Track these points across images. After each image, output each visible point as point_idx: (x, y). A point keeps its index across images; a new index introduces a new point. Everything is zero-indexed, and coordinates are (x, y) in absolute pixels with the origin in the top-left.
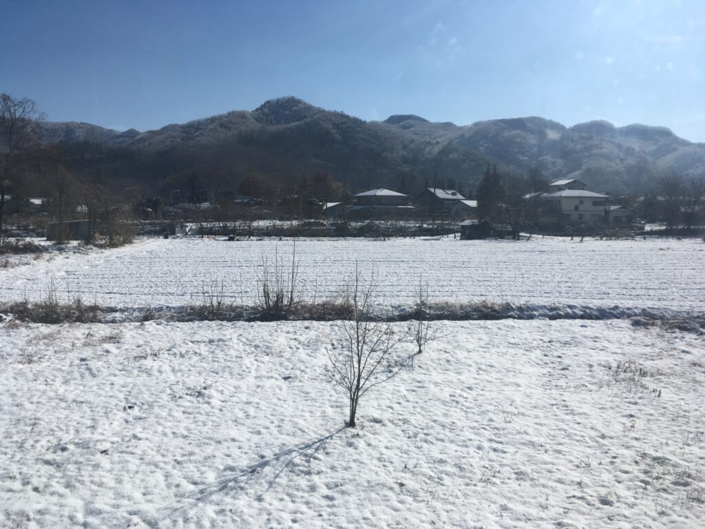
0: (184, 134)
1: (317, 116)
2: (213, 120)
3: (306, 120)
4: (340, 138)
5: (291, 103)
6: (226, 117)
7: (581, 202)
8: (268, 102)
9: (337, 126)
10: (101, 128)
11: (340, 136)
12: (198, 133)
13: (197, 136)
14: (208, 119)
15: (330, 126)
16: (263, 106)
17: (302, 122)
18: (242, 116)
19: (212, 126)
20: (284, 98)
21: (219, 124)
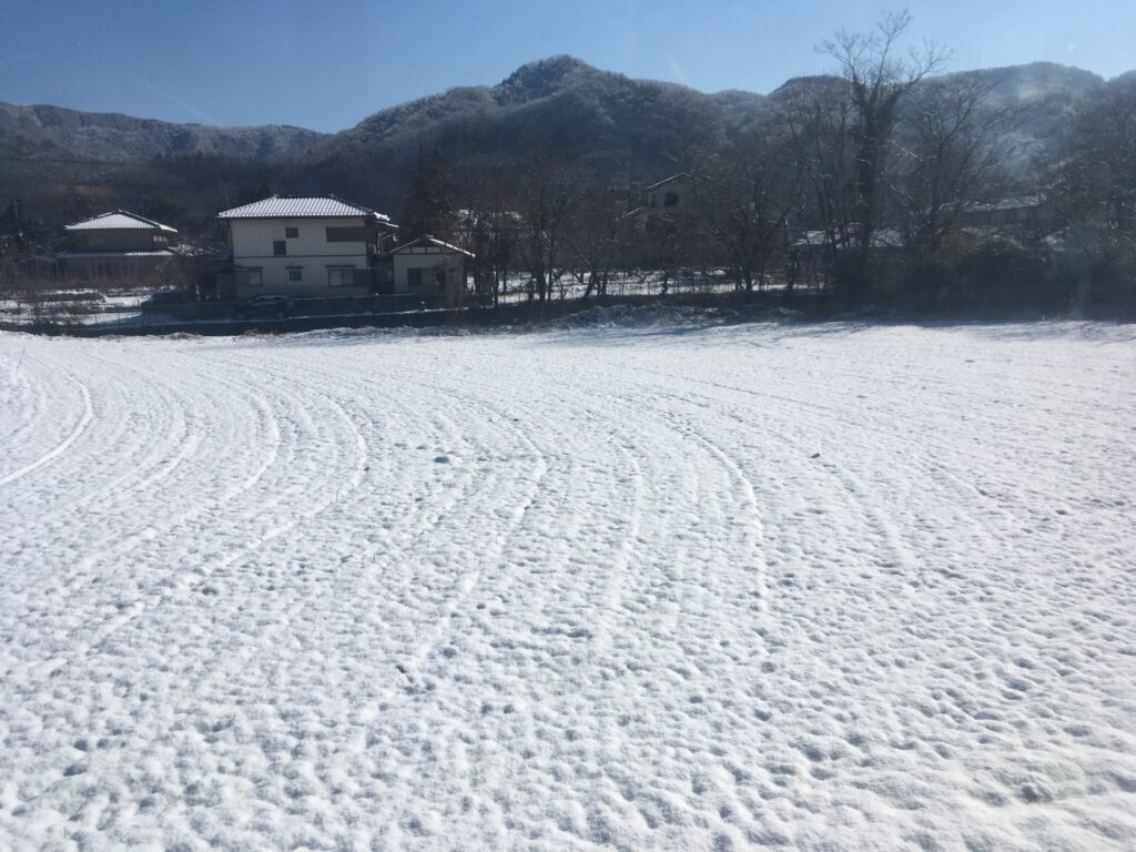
0: (368, 133)
1: (575, 84)
2: (418, 106)
3: (554, 94)
4: (613, 122)
5: (564, 65)
6: (443, 98)
7: (293, 233)
8: (524, 68)
9: (609, 101)
10: (314, 133)
11: (612, 118)
12: (389, 130)
13: (389, 135)
14: (413, 105)
15: (597, 102)
16: (515, 75)
17: (547, 99)
18: (471, 95)
19: (414, 117)
20: (552, 59)
21: (428, 113)
